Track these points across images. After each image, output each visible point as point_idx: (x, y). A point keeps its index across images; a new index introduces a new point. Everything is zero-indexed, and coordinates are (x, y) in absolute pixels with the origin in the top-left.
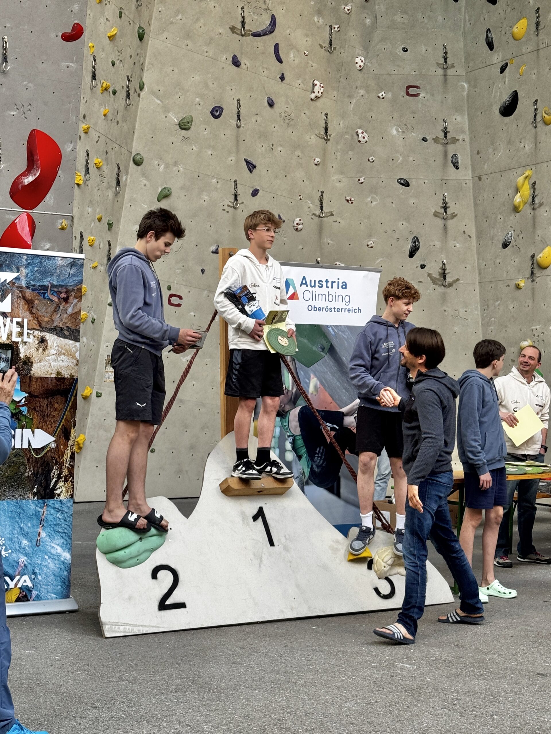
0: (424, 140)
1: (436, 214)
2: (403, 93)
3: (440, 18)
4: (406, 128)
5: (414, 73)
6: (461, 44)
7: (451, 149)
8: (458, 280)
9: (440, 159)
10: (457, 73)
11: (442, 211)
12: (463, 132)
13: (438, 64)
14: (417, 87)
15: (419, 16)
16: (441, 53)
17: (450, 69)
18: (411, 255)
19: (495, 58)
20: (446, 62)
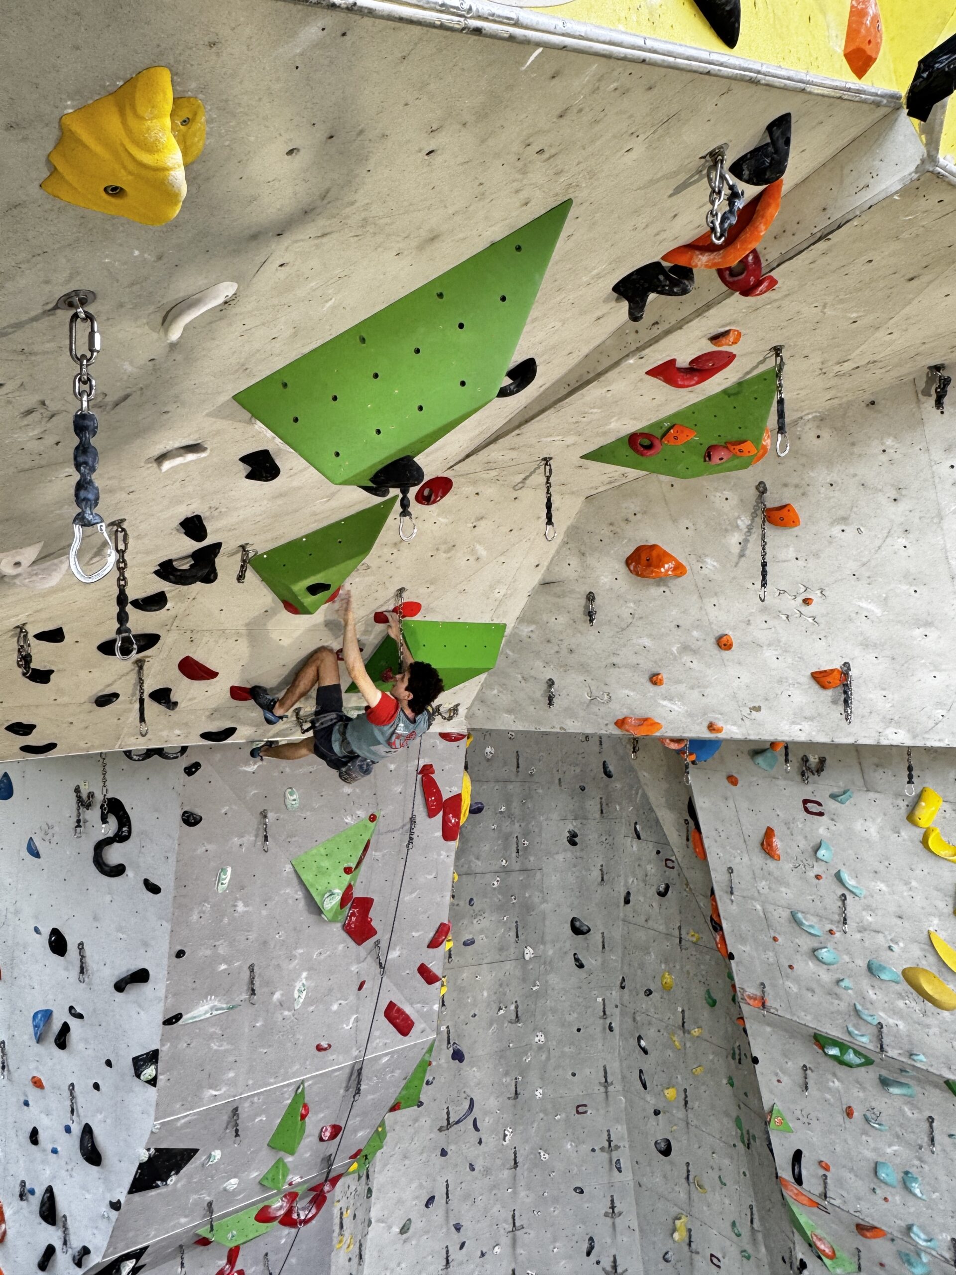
0: (593, 1150)
1: (606, 1215)
2: (575, 1112)
3: (600, 1045)
4: (578, 1141)
5: (582, 1094)
6: (616, 1064)
7: (615, 1155)
8: (626, 1270)
9: (606, 1165)
10: (616, 1089)
11: (611, 1211)
12: (622, 1138)
13: (600, 1083)
14: (585, 1106)
15: (584, 1046)
16: (602, 1074)
17: (610, 1086)
18: (588, 1254)
19: (648, 1098)
20: (606, 1081)
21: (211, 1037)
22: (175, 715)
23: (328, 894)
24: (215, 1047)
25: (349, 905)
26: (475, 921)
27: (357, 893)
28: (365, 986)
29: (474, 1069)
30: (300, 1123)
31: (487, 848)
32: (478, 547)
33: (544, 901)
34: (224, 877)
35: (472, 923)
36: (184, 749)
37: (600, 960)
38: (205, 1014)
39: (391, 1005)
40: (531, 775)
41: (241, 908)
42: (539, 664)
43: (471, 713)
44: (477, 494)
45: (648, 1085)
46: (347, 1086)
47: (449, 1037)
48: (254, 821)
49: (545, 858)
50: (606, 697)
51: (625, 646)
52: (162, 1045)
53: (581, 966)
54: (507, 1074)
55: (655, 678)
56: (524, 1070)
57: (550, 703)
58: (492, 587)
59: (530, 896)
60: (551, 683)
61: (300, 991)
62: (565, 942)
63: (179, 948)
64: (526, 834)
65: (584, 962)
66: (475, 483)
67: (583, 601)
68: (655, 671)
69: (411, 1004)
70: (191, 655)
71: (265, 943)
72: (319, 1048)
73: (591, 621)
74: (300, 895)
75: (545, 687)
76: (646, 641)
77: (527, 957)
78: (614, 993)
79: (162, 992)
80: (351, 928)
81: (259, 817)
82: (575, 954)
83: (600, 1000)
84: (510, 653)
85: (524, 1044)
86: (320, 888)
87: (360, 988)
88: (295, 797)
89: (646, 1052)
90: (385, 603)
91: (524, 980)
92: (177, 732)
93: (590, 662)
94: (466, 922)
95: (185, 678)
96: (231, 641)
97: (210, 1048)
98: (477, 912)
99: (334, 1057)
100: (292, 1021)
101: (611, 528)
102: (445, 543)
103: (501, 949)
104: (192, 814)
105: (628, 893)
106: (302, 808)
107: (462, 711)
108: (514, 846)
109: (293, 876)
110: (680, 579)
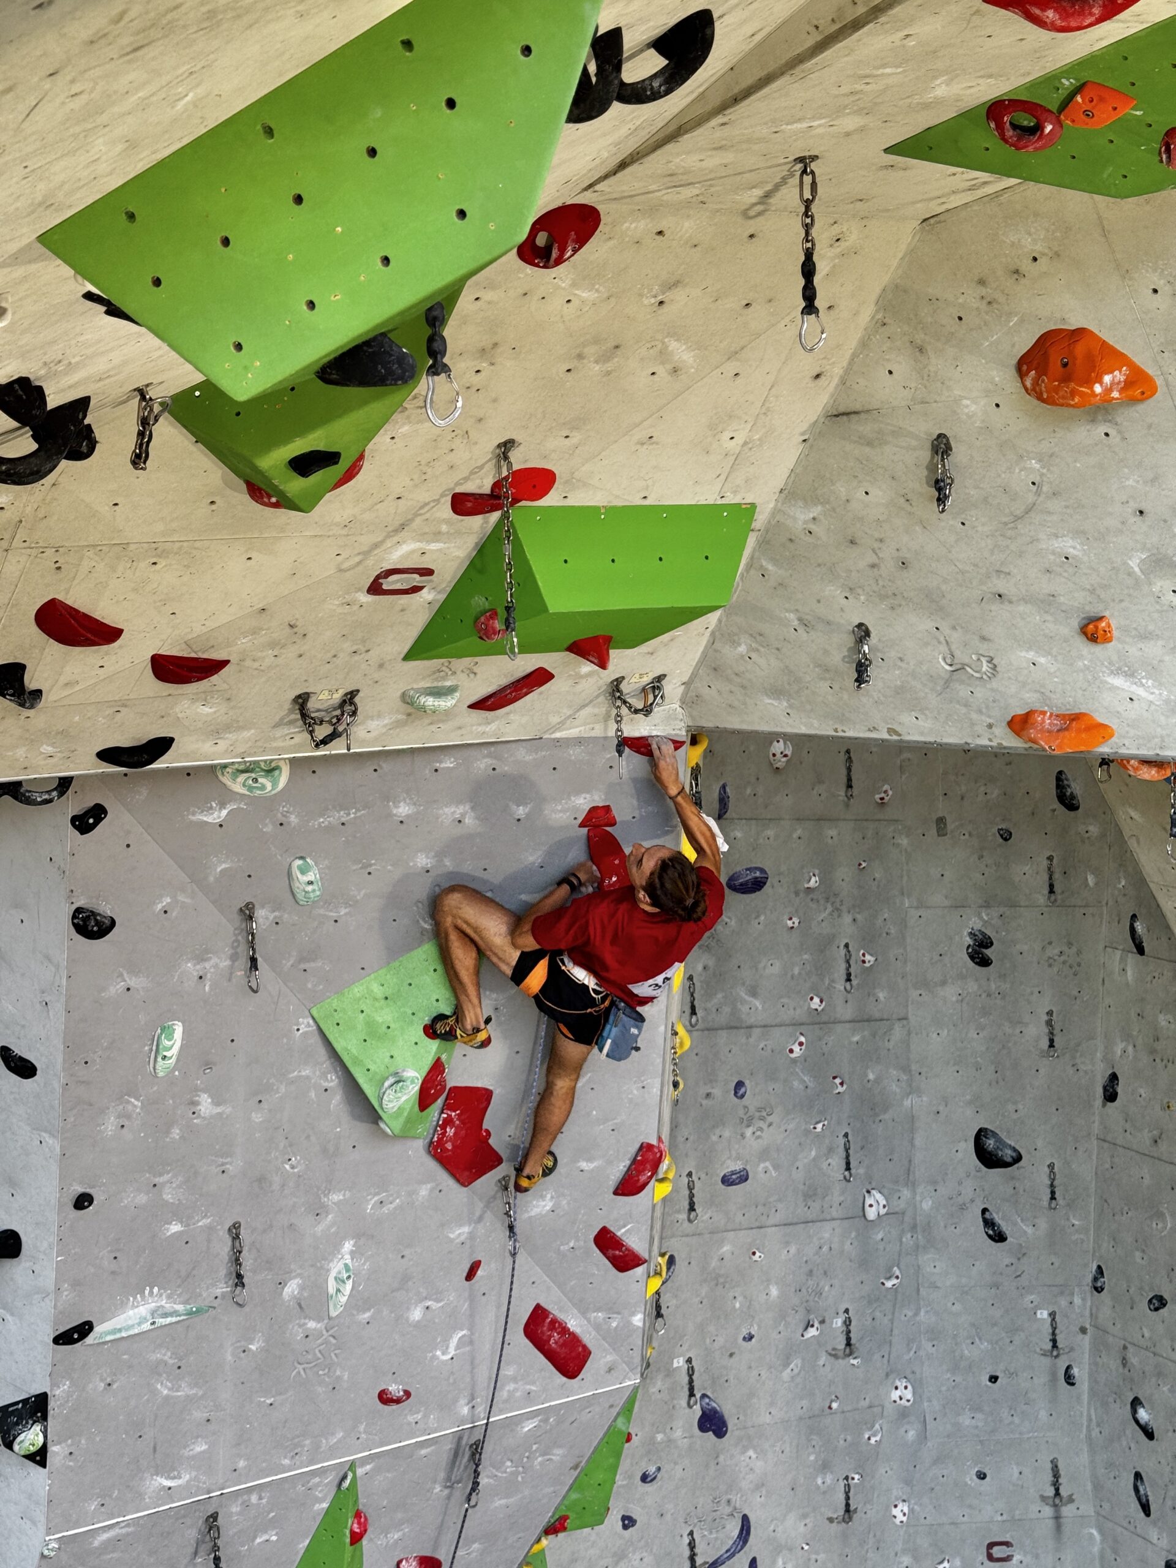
2: (983, 1557)
3: (1043, 1414)
5: (1000, 1518)
6: (1084, 1458)
10: (1080, 1513)
13: (1043, 1498)
14: (1007, 1544)
16: (1049, 1477)
17: (1066, 1505)
19: (1154, 1535)
20: (1057, 1493)
21: (156, 1370)
22: (37, 717)
23: (391, 1080)
24: (165, 1392)
25: (440, 1102)
26: (749, 1132)
27: (456, 1077)
28: (480, 1273)
29: (751, 1453)
30: (349, 1549)
31: (777, 968)
32: (673, 345)
33: (912, 1090)
34: (167, 1043)
35: (743, 1136)
36: (64, 784)
37: (1043, 1224)
38: (139, 1324)
39: (539, 1314)
40: (882, 803)
41: (206, 1105)
42: (833, 592)
43: (692, 694)
44: (660, 233)
45: (1153, 1508)
46: (449, 1479)
47: (691, 1382)
48: (228, 927)
49: (914, 994)
50: (985, 667)
51: (1021, 554)
52: (55, 1385)
53: (999, 1237)
54: (825, 1467)
55: (1091, 626)
56: (866, 1459)
57: (861, 679)
58: (714, 429)
59: (878, 1080)
60: (863, 633)
61: (339, 1280)
62: (960, 1183)
63: (81, 1190)
64: (870, 938)
65: (1005, 1227)
66: (652, 210)
67: (925, 455)
68: (1095, 610)
69: (584, 1312)
70: (60, 597)
71: (261, 1180)
72: (385, 1398)
73: (941, 500)
74: (333, 1080)
75: (850, 641)
76: (1070, 545)
77: (871, 1214)
78: (1077, 1300)
79: (48, 1277)
80: (445, 1150)
81: (237, 918)
82: (984, 1211)
83: (1043, 1314)
84: (770, 567)
85: (865, 1404)
86: (372, 1068)
87: (471, 1275)
88: (310, 876)
89: (1150, 1435)
90: (472, 473)
91: (864, 1262)
92: (47, 749)
93: (944, 587)
94: (727, 1134)
95: (51, 641)
96: (144, 565)
97: (154, 1392)
98: (752, 1109)
99: (419, 1416)
100: (326, 1342)
101: (983, 291)
102: (596, 341)
103: (811, 1194)
104: (93, 914)
105: (1114, 1078)
106: (329, 899)
107: (672, 689)
108: (844, 966)
109: (316, 1039)
110: (1141, 407)
